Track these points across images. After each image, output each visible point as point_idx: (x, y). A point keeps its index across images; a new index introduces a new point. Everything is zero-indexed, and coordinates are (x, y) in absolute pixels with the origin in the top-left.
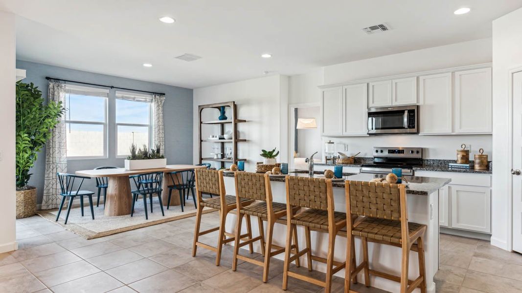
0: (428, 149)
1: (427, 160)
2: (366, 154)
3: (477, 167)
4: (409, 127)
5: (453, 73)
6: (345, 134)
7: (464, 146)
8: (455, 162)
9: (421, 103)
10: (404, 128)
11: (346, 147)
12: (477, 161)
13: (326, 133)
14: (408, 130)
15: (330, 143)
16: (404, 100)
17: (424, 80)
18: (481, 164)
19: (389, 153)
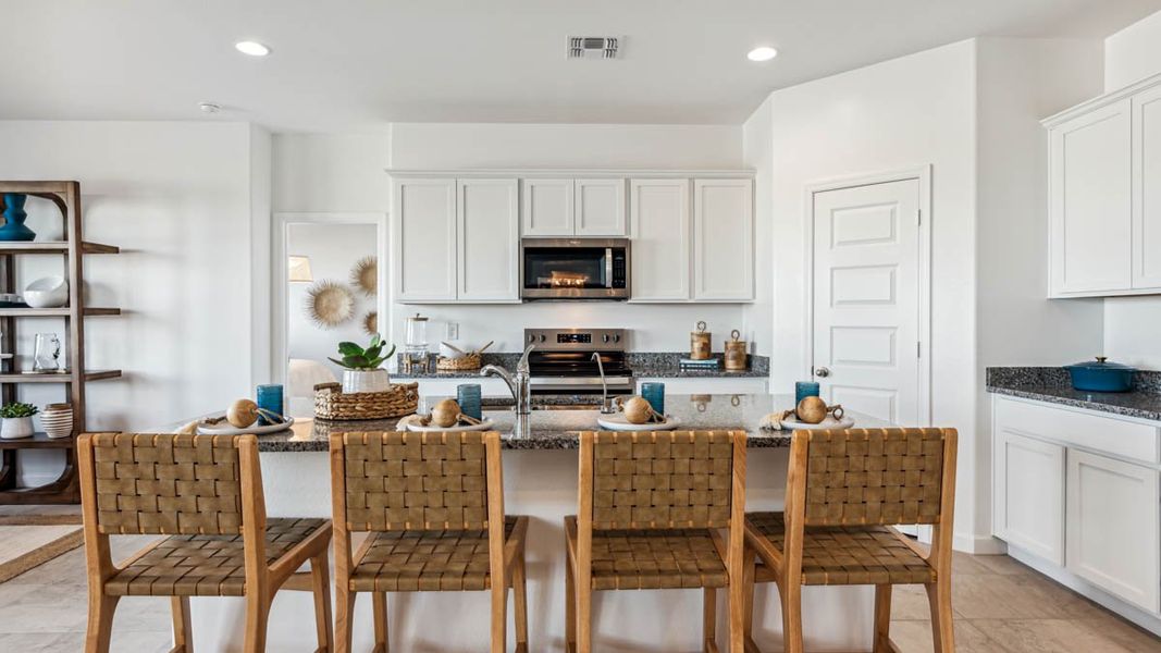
0: (633, 331)
1: (633, 355)
2: (502, 346)
3: (731, 365)
4: (615, 286)
5: (692, 180)
6: (464, 298)
7: (702, 326)
8: (688, 356)
9: (633, 237)
10: (604, 287)
11: (454, 329)
12: (730, 354)
13: (411, 295)
14: (614, 292)
15: (418, 319)
16: (600, 226)
17: (639, 187)
18: (736, 358)
19: (559, 341)
